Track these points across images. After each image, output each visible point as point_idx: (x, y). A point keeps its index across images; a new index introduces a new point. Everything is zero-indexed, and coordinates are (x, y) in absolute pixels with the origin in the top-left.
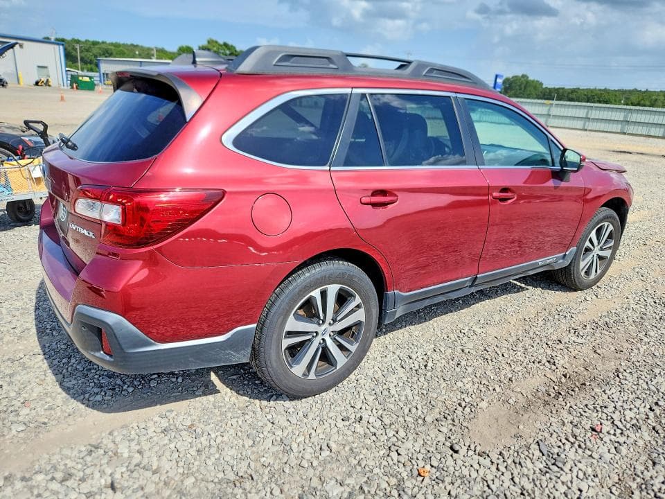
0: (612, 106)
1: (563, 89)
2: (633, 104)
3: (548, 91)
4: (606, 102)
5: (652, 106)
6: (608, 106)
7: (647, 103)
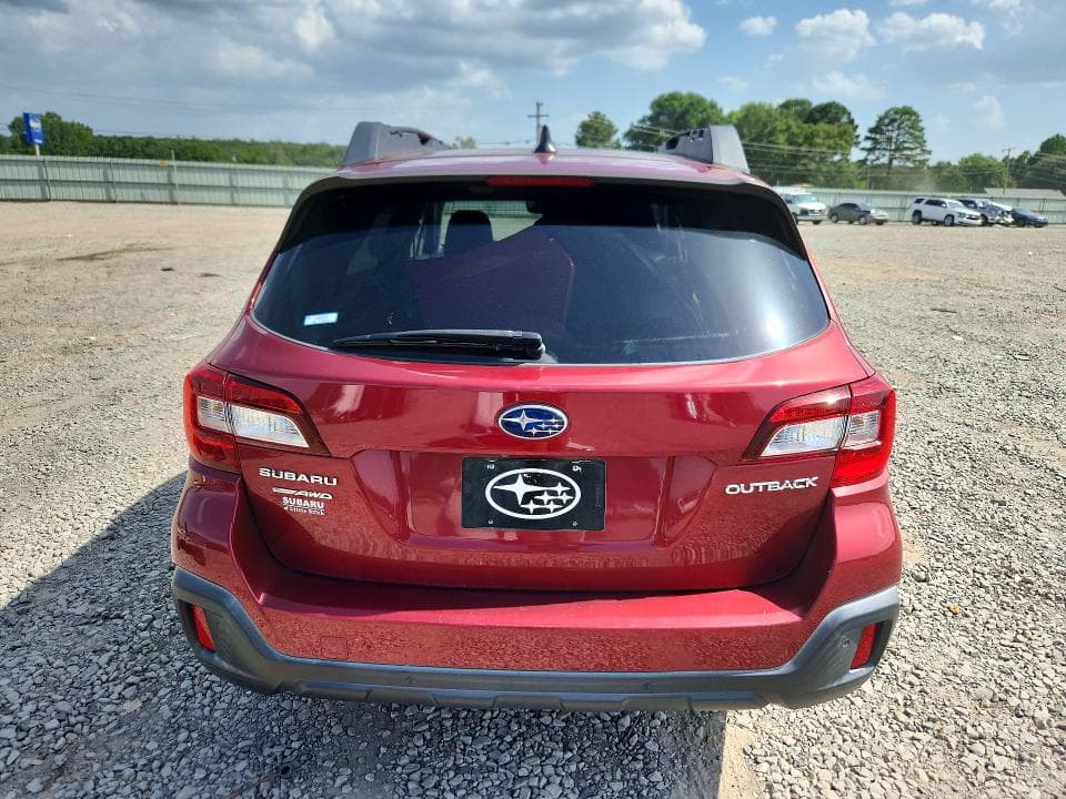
0: (215, 165)
1: (130, 138)
2: (247, 162)
3: (105, 142)
4: (206, 159)
5: (273, 163)
6: (209, 164)
7: (265, 160)
